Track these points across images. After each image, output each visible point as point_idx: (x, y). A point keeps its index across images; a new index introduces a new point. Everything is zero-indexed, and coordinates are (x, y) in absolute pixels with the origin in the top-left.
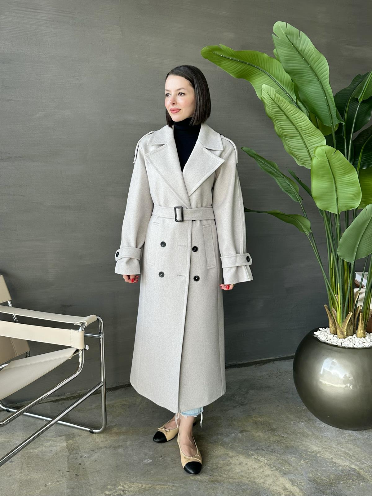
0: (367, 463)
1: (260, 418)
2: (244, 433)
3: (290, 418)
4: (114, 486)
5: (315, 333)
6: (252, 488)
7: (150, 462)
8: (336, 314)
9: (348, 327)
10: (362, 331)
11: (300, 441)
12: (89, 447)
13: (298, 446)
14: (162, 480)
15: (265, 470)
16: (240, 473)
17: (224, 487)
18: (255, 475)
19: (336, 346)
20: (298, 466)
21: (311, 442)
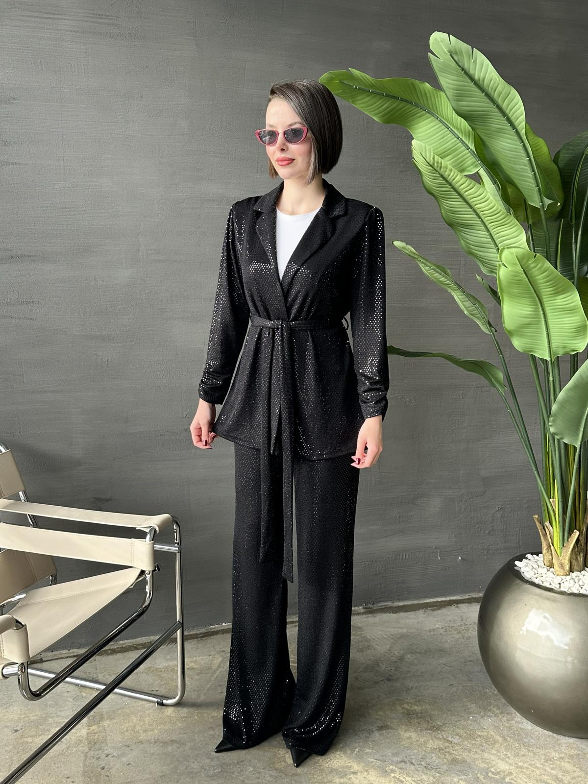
1: (417, 706)
2: (385, 732)
3: (468, 709)
5: (517, 563)
8: (552, 533)
12: (122, 740)
13: (474, 760)
19: (549, 589)
21: (498, 754)
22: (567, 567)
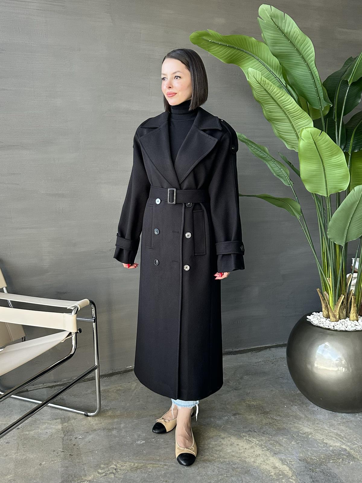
0: (358, 444)
1: (254, 402)
2: (237, 416)
3: (283, 402)
4: (107, 465)
5: (308, 317)
6: (242, 467)
7: (143, 443)
8: (328, 298)
9: (341, 311)
10: (354, 314)
11: (292, 423)
12: (84, 430)
13: (290, 428)
14: (154, 459)
15: (255, 451)
16: (231, 453)
17: (214, 466)
18: (246, 455)
19: (329, 329)
20: (289, 446)
21: (304, 424)
22: (338, 317)
